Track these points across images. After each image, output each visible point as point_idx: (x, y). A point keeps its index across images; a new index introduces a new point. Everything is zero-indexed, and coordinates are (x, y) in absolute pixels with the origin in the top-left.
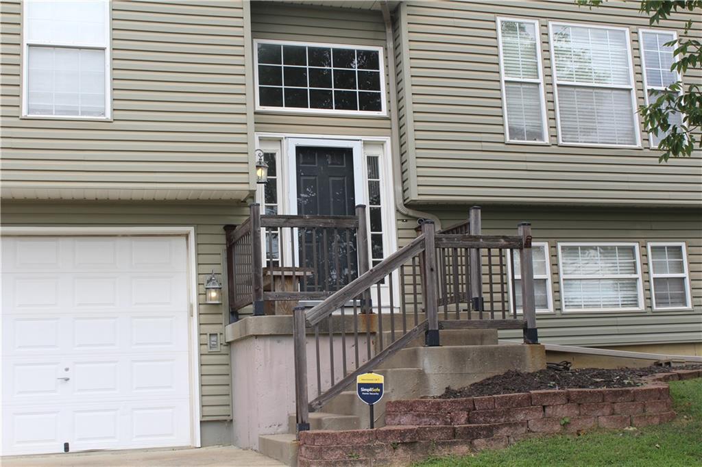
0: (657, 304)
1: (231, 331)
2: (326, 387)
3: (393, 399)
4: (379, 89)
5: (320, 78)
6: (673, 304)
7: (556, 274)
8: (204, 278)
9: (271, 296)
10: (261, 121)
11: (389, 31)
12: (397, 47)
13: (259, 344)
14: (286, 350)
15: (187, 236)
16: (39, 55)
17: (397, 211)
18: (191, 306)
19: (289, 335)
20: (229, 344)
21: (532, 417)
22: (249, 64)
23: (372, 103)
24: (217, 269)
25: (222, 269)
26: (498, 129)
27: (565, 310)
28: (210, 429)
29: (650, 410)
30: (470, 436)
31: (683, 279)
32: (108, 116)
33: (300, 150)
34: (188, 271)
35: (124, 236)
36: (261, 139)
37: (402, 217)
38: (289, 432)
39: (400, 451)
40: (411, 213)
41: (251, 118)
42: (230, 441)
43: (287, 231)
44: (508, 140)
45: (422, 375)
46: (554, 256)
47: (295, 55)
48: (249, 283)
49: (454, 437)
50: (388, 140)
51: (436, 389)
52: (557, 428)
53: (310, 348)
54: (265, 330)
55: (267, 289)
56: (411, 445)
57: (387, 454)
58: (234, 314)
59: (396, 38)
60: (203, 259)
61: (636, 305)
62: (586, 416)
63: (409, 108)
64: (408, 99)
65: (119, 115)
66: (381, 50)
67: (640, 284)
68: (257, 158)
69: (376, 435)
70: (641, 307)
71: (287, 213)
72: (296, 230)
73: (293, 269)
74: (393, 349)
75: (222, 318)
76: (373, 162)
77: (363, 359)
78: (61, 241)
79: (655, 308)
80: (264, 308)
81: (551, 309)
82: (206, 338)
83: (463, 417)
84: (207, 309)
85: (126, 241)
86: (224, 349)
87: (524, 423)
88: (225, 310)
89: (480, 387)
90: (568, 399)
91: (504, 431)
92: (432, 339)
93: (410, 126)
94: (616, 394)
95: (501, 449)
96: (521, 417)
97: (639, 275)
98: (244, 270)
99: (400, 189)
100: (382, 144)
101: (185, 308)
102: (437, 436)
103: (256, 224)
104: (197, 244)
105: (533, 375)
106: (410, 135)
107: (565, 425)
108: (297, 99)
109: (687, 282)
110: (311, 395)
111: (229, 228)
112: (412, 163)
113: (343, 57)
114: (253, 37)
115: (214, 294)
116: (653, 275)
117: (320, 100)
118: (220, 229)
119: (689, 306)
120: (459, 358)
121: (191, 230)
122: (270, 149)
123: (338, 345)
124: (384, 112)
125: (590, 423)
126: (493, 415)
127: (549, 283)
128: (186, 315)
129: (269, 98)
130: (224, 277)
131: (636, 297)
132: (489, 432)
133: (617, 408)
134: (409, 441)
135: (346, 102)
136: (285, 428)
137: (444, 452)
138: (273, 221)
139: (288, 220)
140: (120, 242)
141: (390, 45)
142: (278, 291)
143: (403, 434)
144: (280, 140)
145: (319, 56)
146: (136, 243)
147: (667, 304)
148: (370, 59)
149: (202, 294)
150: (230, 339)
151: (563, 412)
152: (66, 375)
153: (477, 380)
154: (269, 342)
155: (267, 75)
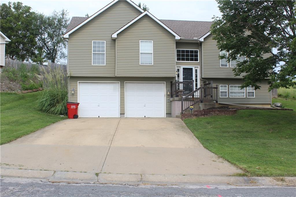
0: (248, 96)
1: (171, 99)
2: (186, 108)
3: (195, 110)
4: (198, 57)
5: (187, 56)
6: (251, 96)
7: (229, 91)
8: (167, 90)
9: (178, 94)
10: (177, 63)
11: (200, 47)
12: (201, 50)
13: (176, 102)
14: (180, 102)
15: (164, 83)
16: (142, 55)
17: (200, 79)
18: (165, 95)
19: (181, 100)
20: (171, 101)
21: (213, 113)
22: (175, 53)
23: (197, 60)
24: (169, 89)
25: (170, 89)
26: (219, 65)
27: (230, 97)
28: (167, 115)
29: (230, 113)
30: (204, 115)
31: (254, 92)
32: (153, 64)
33: (183, 68)
34: (164, 89)
35: (154, 83)
36: (177, 67)
37: (201, 80)
38: (180, 115)
39: (195, 116)
40: (203, 80)
41: (175, 63)
42: (171, 117)
43: (181, 84)
44: (221, 67)
45: (200, 107)
46: (228, 87)
47: (183, 51)
48: (175, 91)
49: (202, 115)
50: (199, 66)
51: (202, 109)
52: (216, 115)
53: (184, 102)
54: (177, 99)
55: (178, 93)
56: (196, 116)
57: (193, 117)
58: (172, 96)
59: (201, 48)
60: (167, 87)
61: (244, 97)
62: (220, 113)
63: (203, 61)
64: (203, 60)
65: (155, 64)
66: (198, 50)
67: (245, 93)
68: (176, 70)
69: (192, 114)
70: (245, 97)
71: (181, 81)
72: (182, 84)
73: (182, 90)
74: (196, 103)
75: (170, 97)
76: (196, 70)
77: (191, 104)
78: (144, 84)
79: (247, 97)
80: (177, 96)
81: (227, 97)
82: (167, 100)
83: (204, 112)
84: (167, 95)
85: (154, 84)
86: (170, 102)
87: (212, 114)
88: (170, 96)
89: (208, 109)
90: (218, 111)
91: (209, 115)
92: (202, 102)
93: (203, 64)
94: (225, 110)
95: (208, 117)
96: (211, 113)
97: (245, 91)
98: (174, 89)
99: (201, 75)
100: (198, 67)
101: (164, 95)
102: (200, 115)
103: (176, 83)
104: (166, 85)
105: (216, 108)
106: (203, 66)
107: (217, 114)
108: (183, 59)
109: (254, 93)
110: (184, 109)
111: (171, 82)
112: (203, 71)
113: (192, 52)
114: (176, 49)
115: (169, 93)
116: (248, 91)
117: (187, 60)
118: (170, 82)
119: (254, 97)
120: (205, 105)
121: (165, 82)
122: (178, 68)
123: (188, 102)
124: (198, 62)
125: (221, 114)
126: (208, 112)
127: (227, 92)
128: (164, 96)
129: (178, 59)
130: (170, 90)
131: (244, 95)
132: (207, 114)
133: (225, 112)
134: (196, 115)
135: (192, 60)
136: (180, 114)
137: (200, 117)
138: (179, 83)
139: (181, 83)
140: (153, 84)
141: (200, 49)
142: (179, 93)
143: (195, 114)
144: (180, 67)
145: (187, 51)
146: (156, 84)
147: (250, 97)
148: (196, 52)
149: (167, 93)
150: (171, 100)
151: (217, 112)
152: (145, 105)
153: (208, 108)
154: (178, 101)
155: (178, 55)
